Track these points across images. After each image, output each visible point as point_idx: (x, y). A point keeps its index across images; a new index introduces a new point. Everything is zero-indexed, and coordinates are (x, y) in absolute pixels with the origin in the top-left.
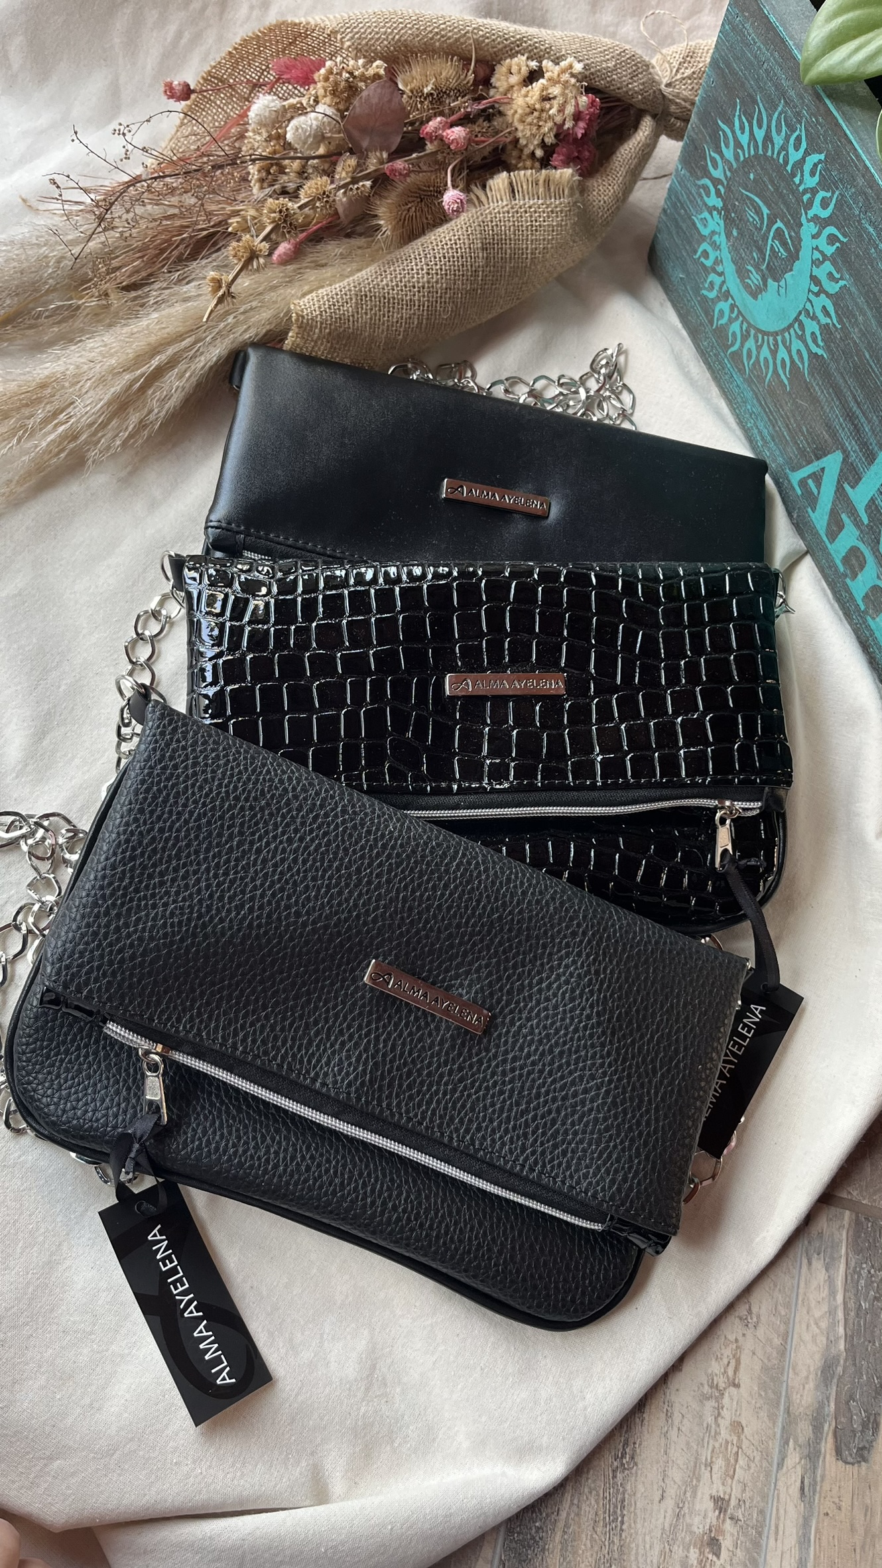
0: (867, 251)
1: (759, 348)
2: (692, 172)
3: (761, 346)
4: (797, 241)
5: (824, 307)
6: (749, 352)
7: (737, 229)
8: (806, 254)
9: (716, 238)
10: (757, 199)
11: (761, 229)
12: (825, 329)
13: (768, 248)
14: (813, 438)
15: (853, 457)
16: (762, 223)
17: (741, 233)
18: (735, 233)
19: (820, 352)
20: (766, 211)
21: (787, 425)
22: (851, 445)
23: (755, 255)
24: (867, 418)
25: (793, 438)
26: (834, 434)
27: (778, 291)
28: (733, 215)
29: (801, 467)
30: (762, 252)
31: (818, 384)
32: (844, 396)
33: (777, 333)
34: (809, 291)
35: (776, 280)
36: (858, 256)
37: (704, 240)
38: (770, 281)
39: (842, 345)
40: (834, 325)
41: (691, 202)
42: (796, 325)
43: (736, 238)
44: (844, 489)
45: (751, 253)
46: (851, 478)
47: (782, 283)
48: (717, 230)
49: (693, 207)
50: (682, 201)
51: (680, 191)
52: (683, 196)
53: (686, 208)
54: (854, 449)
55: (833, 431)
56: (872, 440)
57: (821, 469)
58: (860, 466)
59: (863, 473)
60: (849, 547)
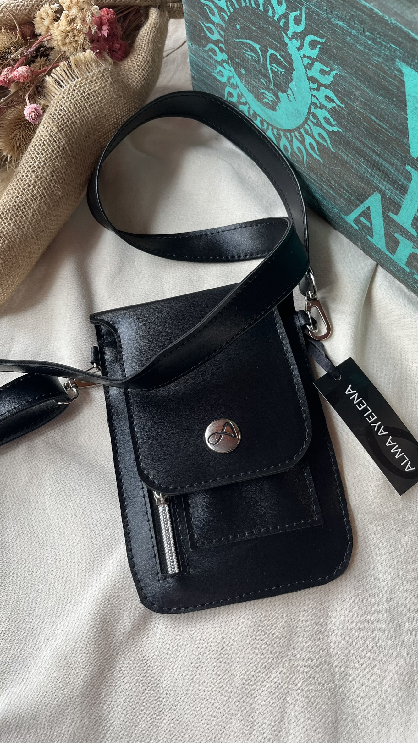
0: (344, 41)
1: (290, 142)
2: (199, 44)
3: (292, 141)
4: (288, 58)
5: (326, 97)
6: (285, 147)
7: (244, 68)
8: (298, 64)
9: (232, 81)
10: (248, 41)
11: (259, 60)
12: (333, 112)
13: (270, 72)
14: (353, 190)
15: (389, 193)
16: (258, 56)
17: (247, 70)
18: (243, 71)
19: (335, 129)
20: (257, 47)
22: (384, 186)
23: (262, 80)
24: (389, 163)
25: (338, 194)
26: (368, 182)
27: (289, 99)
28: (237, 60)
29: (352, 211)
30: (266, 76)
31: (342, 151)
32: (366, 153)
33: (299, 128)
34: (310, 89)
35: (284, 91)
36: (338, 48)
37: (226, 86)
38: (280, 94)
39: (351, 118)
40: (339, 106)
41: (207, 64)
42: (311, 117)
43: (246, 75)
44: (389, 217)
45: (259, 80)
46: (392, 208)
47: (289, 92)
48: (231, 75)
49: (210, 66)
50: (201, 66)
51: (198, 61)
52: (200, 63)
53: (206, 70)
54: (387, 187)
55: (366, 180)
56: (399, 177)
57: (367, 209)
58: (395, 197)
59: (401, 202)
60: (408, 254)
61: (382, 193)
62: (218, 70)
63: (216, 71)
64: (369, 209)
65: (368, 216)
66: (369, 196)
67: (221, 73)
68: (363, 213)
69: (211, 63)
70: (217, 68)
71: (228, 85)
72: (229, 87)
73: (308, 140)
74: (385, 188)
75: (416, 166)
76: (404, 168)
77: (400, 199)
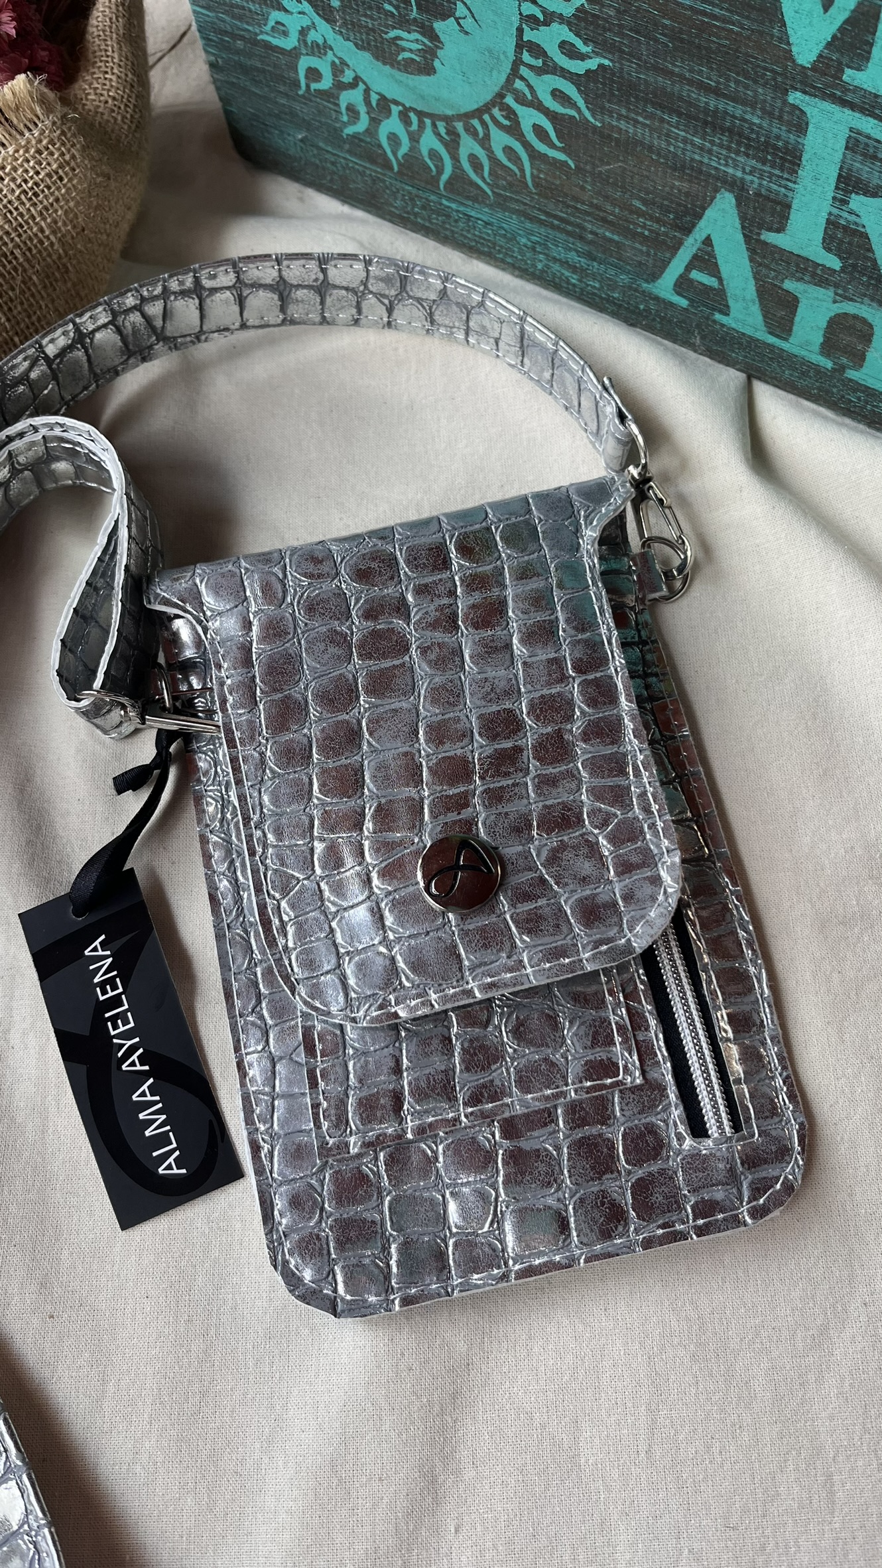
1: (485, 142)
3: (487, 136)
6: (473, 159)
9: (312, 36)
12: (580, 20)
14: (661, 205)
15: (753, 183)
18: (335, 3)
21: (604, 220)
22: (740, 167)
23: (388, 7)
24: (740, 103)
26: (696, 173)
27: (462, 29)
29: (666, 263)
31: (619, 119)
35: (447, 16)
38: (438, 27)
41: (242, 18)
42: (526, 57)
43: (343, 7)
44: (764, 243)
46: (768, 218)
47: (460, 12)
48: (306, 22)
49: (251, 21)
50: (229, 29)
51: (218, 18)
52: (224, 21)
53: (242, 33)
54: (748, 169)
55: (692, 168)
56: (775, 130)
57: (703, 243)
58: (775, 187)
59: (790, 194)
60: (825, 325)
61: (738, 188)
62: (271, 23)
63: (268, 28)
64: (708, 241)
65: (705, 259)
66: (704, 209)
67: (281, 29)
68: (695, 257)
69: (250, 11)
70: (267, 19)
71: (304, 51)
72: (307, 54)
73: (529, 118)
74: (744, 171)
75: (815, 88)
76: (785, 102)
77: (786, 187)
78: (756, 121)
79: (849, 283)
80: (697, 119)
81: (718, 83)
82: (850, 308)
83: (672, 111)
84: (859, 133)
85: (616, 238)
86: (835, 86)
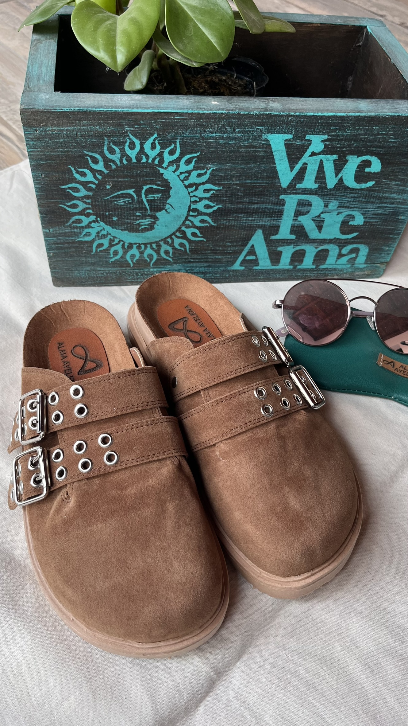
1: (172, 244)
4: (163, 183)
5: (205, 190)
7: (116, 215)
8: (175, 182)
9: (102, 233)
10: (122, 191)
11: (134, 201)
12: (212, 197)
13: (146, 203)
14: (237, 242)
16: (133, 197)
17: (120, 215)
18: (115, 219)
19: (215, 208)
21: (215, 253)
23: (140, 213)
24: (266, 203)
26: (250, 227)
27: (167, 212)
28: (107, 213)
30: (142, 209)
31: (224, 220)
33: (179, 229)
34: (189, 193)
35: (162, 209)
37: (94, 241)
38: (158, 214)
40: (217, 190)
42: (191, 213)
43: (118, 220)
45: (135, 215)
46: (273, 232)
47: (167, 207)
48: (100, 229)
49: (74, 236)
54: (266, 221)
55: (248, 227)
56: (275, 207)
57: (251, 247)
58: (274, 223)
59: (280, 223)
60: (290, 256)
61: (263, 227)
63: (82, 236)
64: (253, 246)
65: (252, 252)
66: (251, 237)
67: (87, 234)
68: (248, 252)
70: (82, 233)
71: (97, 239)
73: (190, 231)
74: (265, 222)
75: (287, 192)
76: (279, 199)
77: (279, 222)
78: (269, 207)
79: (298, 241)
80: (250, 213)
81: (258, 200)
82: (298, 248)
83: (242, 213)
84: (301, 200)
85: (220, 257)
86: (294, 190)
